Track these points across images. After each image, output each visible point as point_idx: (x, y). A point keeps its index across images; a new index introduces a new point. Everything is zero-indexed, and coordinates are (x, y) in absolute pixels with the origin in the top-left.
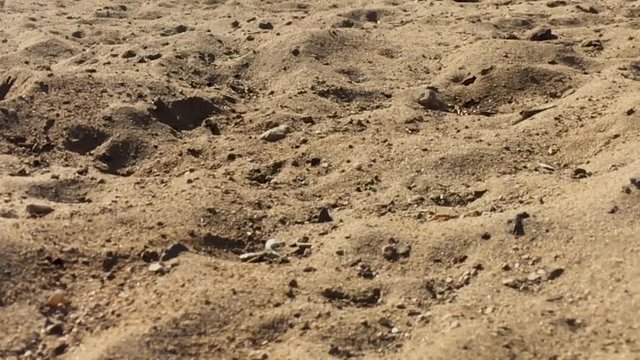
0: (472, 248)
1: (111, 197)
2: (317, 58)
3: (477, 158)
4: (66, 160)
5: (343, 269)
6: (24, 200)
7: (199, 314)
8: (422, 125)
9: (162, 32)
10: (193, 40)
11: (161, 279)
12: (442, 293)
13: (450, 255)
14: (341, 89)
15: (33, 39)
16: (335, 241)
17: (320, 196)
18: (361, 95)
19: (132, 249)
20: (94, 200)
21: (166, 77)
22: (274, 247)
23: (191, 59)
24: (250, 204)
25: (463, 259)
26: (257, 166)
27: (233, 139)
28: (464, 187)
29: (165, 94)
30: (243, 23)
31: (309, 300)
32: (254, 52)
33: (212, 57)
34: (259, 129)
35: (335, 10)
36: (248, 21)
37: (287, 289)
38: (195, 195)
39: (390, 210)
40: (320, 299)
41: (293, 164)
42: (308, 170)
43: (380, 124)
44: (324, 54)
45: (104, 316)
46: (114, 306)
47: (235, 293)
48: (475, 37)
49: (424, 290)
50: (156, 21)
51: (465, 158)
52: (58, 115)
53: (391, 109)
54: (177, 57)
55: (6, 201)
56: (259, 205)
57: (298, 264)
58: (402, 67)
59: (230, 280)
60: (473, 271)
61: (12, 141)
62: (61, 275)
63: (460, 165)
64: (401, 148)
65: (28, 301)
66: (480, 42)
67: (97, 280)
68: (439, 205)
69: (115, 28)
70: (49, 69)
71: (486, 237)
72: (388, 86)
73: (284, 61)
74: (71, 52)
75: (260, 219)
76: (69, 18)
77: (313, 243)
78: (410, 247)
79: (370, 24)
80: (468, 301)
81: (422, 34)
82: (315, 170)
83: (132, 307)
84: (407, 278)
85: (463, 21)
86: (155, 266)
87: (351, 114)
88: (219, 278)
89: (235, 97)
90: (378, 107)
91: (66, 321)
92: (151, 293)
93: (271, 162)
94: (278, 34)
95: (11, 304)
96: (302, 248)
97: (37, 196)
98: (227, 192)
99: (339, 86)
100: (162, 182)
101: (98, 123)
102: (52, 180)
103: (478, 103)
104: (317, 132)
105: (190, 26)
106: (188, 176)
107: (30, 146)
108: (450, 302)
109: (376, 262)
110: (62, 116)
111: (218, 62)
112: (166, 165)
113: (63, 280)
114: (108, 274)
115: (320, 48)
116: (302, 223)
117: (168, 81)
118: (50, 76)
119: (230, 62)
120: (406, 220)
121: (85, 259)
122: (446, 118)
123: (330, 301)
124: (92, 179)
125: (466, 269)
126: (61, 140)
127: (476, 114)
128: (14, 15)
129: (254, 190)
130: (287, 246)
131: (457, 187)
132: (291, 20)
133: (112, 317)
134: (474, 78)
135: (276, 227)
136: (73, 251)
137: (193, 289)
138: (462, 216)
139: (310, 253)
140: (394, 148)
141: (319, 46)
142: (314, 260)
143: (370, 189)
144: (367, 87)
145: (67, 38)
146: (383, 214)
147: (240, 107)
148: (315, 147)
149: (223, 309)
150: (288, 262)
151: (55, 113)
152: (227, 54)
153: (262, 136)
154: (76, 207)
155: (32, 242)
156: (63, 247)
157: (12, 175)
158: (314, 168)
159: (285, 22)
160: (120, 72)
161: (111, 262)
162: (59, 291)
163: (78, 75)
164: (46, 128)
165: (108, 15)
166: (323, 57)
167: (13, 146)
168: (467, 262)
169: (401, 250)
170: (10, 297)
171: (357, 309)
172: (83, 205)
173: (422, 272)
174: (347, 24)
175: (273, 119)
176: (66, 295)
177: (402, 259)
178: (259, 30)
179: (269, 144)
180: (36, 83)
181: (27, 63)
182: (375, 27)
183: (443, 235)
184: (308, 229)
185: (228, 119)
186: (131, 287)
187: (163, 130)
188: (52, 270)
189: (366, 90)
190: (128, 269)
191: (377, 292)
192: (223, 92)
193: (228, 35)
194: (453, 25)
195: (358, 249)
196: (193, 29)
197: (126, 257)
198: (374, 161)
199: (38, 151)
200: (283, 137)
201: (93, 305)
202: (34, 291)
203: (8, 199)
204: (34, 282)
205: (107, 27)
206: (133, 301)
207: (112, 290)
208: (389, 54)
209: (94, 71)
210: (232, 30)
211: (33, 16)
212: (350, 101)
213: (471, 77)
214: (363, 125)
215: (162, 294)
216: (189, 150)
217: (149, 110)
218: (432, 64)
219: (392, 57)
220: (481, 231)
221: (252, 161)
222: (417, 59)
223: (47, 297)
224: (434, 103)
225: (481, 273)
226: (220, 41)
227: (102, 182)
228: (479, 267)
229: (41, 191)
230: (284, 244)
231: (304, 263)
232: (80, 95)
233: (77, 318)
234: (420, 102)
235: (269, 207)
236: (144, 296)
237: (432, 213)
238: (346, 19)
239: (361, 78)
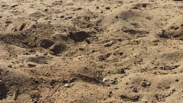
0: (172, 84)
1: (54, 62)
2: (124, 19)
3: (177, 54)
4: (41, 50)
5: (127, 89)
6: (27, 62)
7: (80, 100)
8: (159, 43)
9: (73, 10)
10: (83, 13)
11: (68, 89)
12: (160, 98)
13: (165, 86)
14: (132, 30)
15: (32, 11)
16: (126, 80)
17: (122, 65)
18: (138, 32)
19: (60, 79)
20: (49, 63)
21: (73, 25)
22: (106, 81)
23: (82, 19)
24: (99, 66)
25: (169, 88)
26: (102, 54)
27: (94, 46)
28: (171, 64)
29: (73, 30)
30: (100, 7)
31: (115, 98)
32: (103, 17)
33: (89, 18)
34: (103, 42)
35: (132, 3)
36: (102, 7)
37: (109, 94)
38: (81, 63)
39: (145, 71)
40: (119, 98)
41: (114, 54)
42: (118, 56)
43: (144, 42)
44: (127, 18)
45: (50, 100)
46: (53, 97)
47: (91, 94)
48: (180, 13)
49: (154, 97)
50: (72, 6)
51: (172, 54)
52: (39, 36)
53: (148, 37)
54: (77, 18)
55: (22, 63)
56: (101, 67)
57: (113, 87)
58: (153, 23)
59: (90, 90)
60: (172, 92)
61: (24, 44)
62: (37, 86)
63: (171, 56)
64: (150, 50)
65: (27, 93)
66: (181, 15)
67: (48, 88)
68: (162, 70)
69: (58, 8)
70: (36, 21)
71: (177, 81)
72: (148, 29)
73: (113, 20)
74: (44, 16)
75: (101, 72)
76: (44, 5)
77: (118, 80)
78: (151, 83)
79: (143, 8)
80: (169, 102)
81: (161, 12)
82: (121, 56)
83: (59, 97)
84: (149, 93)
85: (176, 8)
86: (67, 85)
87: (134, 38)
88: (87, 90)
89: (96, 32)
90: (144, 36)
91: (38, 100)
92: (65, 93)
93: (106, 53)
94: (111, 11)
95: (22, 94)
96: (115, 82)
97: (31, 61)
98: (91, 62)
99: (131, 29)
100: (71, 58)
101: (51, 39)
102: (36, 57)
103: (179, 36)
104: (123, 44)
105: (83, 8)
106: (79, 57)
107: (30, 45)
108: (163, 101)
109: (139, 87)
110: (40, 36)
111: (91, 20)
112: (72, 53)
113: (38, 87)
114: (52, 87)
115: (125, 16)
116: (115, 74)
117: (74, 26)
118: (36, 23)
119: (95, 20)
120: (150, 74)
121: (45, 81)
122: (168, 41)
123: (122, 99)
124: (49, 56)
125: (170, 91)
126: (40, 44)
127: (178, 40)
128: (26, 4)
129: (100, 62)
130: (110, 81)
131: (169, 64)
132: (116, 6)
133: (52, 100)
134: (178, 27)
135: (106, 74)
136: (41, 79)
137: (78, 93)
138: (170, 73)
139: (117, 83)
140: (148, 50)
141: (125, 15)
142: (118, 86)
143: (139, 63)
144: (141, 29)
145: (43, 11)
146: (143, 72)
147: (97, 35)
148: (121, 49)
149: (88, 99)
150: (109, 86)
151: (38, 35)
152: (94, 17)
153: (104, 45)
154: (43, 65)
155: (29, 75)
156: (38, 77)
157: (24, 54)
158: (120, 56)
159: (114, 7)
160: (59, 22)
161: (53, 83)
162: (36, 91)
163: (46, 23)
164: (35, 40)
165: (56, 4)
166: (126, 19)
167: (24, 45)
168: (170, 88)
169: (148, 84)
170: (22, 92)
171: (131, 102)
172: (45, 65)
173: (154, 91)
174: (135, 8)
175: (108, 39)
176: (39, 92)
177: (148, 87)
178: (106, 9)
179: (106, 48)
180: (32, 25)
181: (30, 19)
182: (145, 9)
183: (162, 79)
184: (117, 75)
185: (93, 39)
186: (59, 91)
187: (72, 42)
188: (35, 84)
189: (140, 30)
190: (58, 85)
191: (138, 97)
192: (92, 30)
193: (95, 11)
194: (173, 9)
195: (133, 83)
196: (84, 9)
197: (58, 81)
198: (141, 54)
199: (32, 47)
200: (111, 45)
201: (47, 96)
202: (29, 90)
203: (22, 62)
204: (29, 88)
205: (56, 8)
206: (59, 95)
207: (53, 91)
208: (149, 18)
209: (51, 22)
210: (96, 9)
211: (33, 4)
212: (134, 34)
213: (177, 27)
214: (138, 42)
215: (68, 94)
216: (80, 48)
217: (68, 35)
218: (164, 22)
219: (150, 19)
220: (176, 79)
221: (100, 53)
222: (159, 20)
223: (33, 93)
224: (164, 36)
225: (174, 93)
226: (92, 13)
227: (52, 58)
228: (174, 91)
229: (33, 60)
230: (109, 80)
231: (115, 86)
232: (46, 29)
233: (42, 100)
234: (159, 35)
235: (105, 68)
236: (62, 94)
237: (159, 72)
238: (135, 6)
239: (139, 27)
